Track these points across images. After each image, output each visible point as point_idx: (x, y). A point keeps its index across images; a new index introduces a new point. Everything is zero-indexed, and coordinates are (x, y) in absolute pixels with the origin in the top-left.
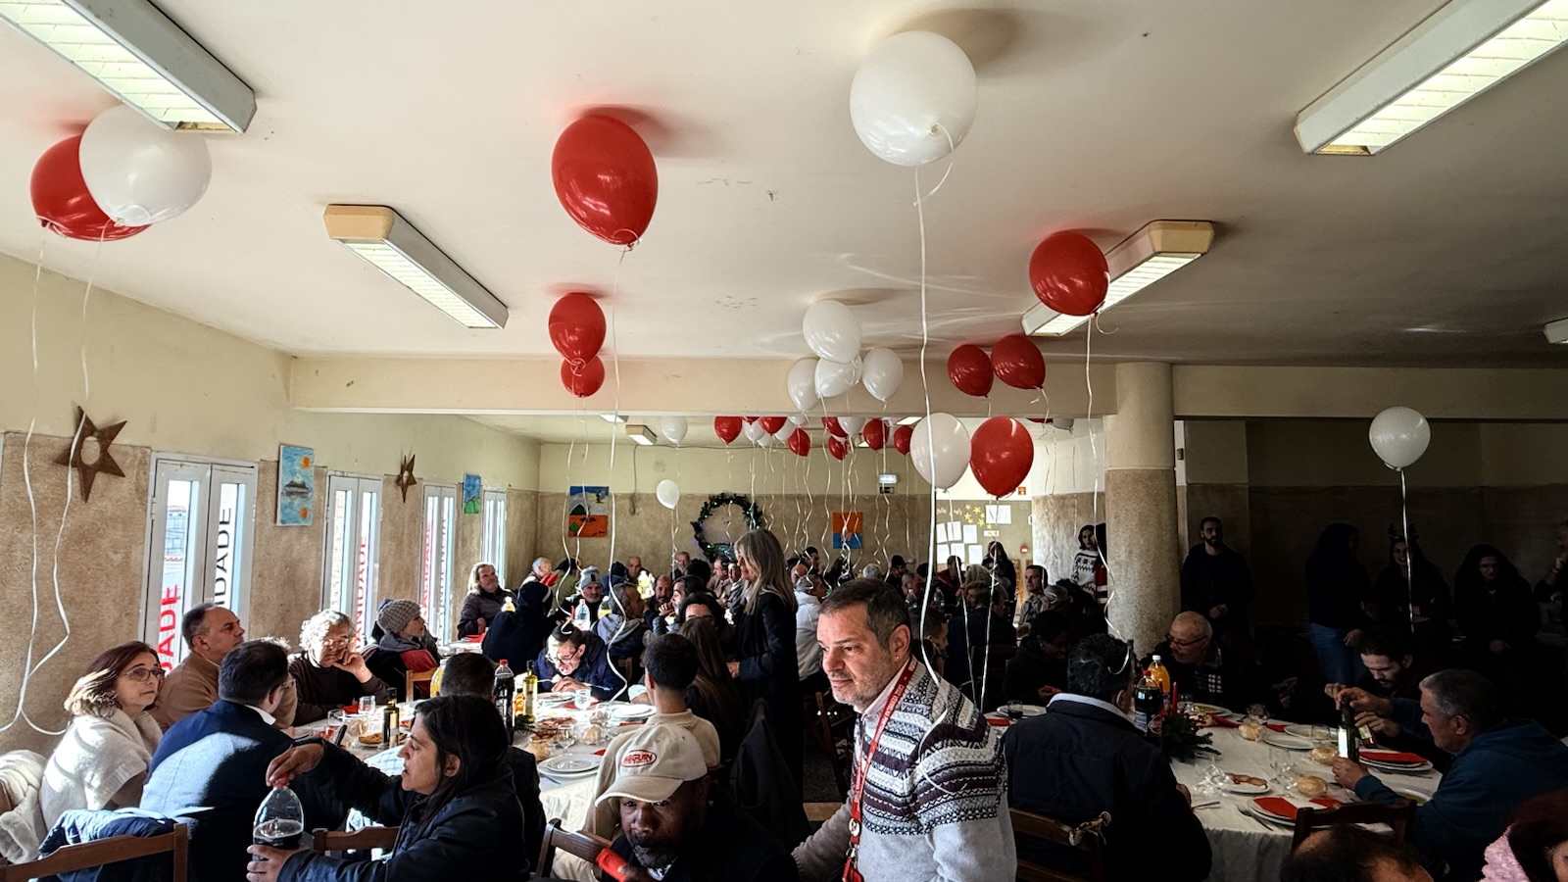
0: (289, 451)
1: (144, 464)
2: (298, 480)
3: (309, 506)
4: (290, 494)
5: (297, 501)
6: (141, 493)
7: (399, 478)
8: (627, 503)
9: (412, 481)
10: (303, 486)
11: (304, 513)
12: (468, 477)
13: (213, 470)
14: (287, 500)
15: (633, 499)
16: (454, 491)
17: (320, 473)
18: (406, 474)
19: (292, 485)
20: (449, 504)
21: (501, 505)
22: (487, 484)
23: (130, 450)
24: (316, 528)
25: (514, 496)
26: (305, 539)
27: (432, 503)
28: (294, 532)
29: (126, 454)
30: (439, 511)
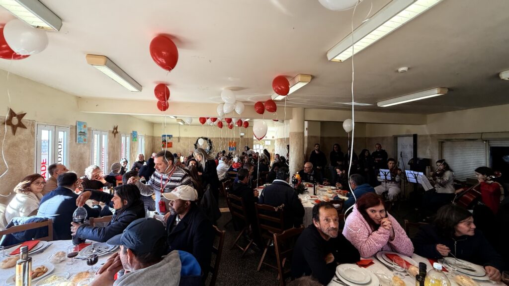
0: (80, 123)
1: (33, 125)
2: (83, 131)
3: (86, 138)
4: (80, 135)
5: (82, 137)
6: (33, 133)
7: (113, 132)
8: (177, 139)
9: (117, 132)
10: (84, 133)
11: (85, 140)
12: (133, 132)
13: (56, 127)
15: (179, 138)
16: (129, 135)
17: (89, 129)
18: (115, 130)
19: (81, 132)
20: (128, 139)
21: (143, 140)
22: (139, 134)
23: (29, 122)
24: (89, 143)
25: (146, 137)
26: (85, 147)
27: (123, 138)
28: (82, 145)
29: (27, 122)
30: (125, 140)
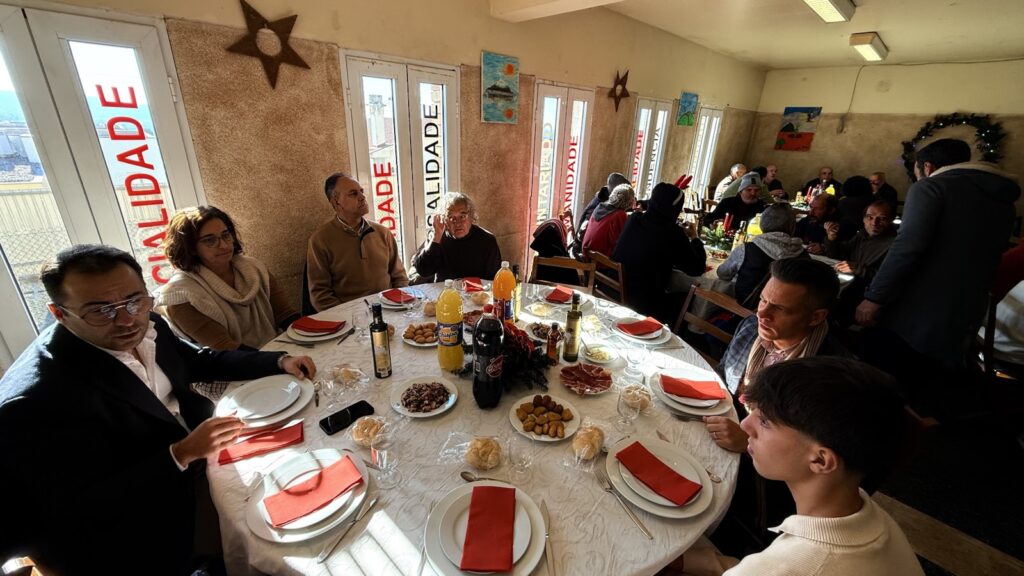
0: (490, 58)
1: (332, 59)
2: (502, 84)
3: (514, 107)
4: (492, 96)
5: (501, 103)
6: (335, 85)
7: (612, 94)
9: (625, 94)
10: (507, 90)
11: (509, 114)
12: (685, 94)
13: (408, 70)
14: (490, 101)
15: (844, 119)
16: (670, 106)
17: (527, 81)
18: (619, 88)
19: (495, 88)
20: (662, 117)
21: (716, 122)
22: (703, 101)
23: (316, 46)
24: (524, 126)
25: (729, 113)
26: (513, 135)
27: (645, 115)
28: (502, 129)
29: (310, 48)
30: (651, 122)
